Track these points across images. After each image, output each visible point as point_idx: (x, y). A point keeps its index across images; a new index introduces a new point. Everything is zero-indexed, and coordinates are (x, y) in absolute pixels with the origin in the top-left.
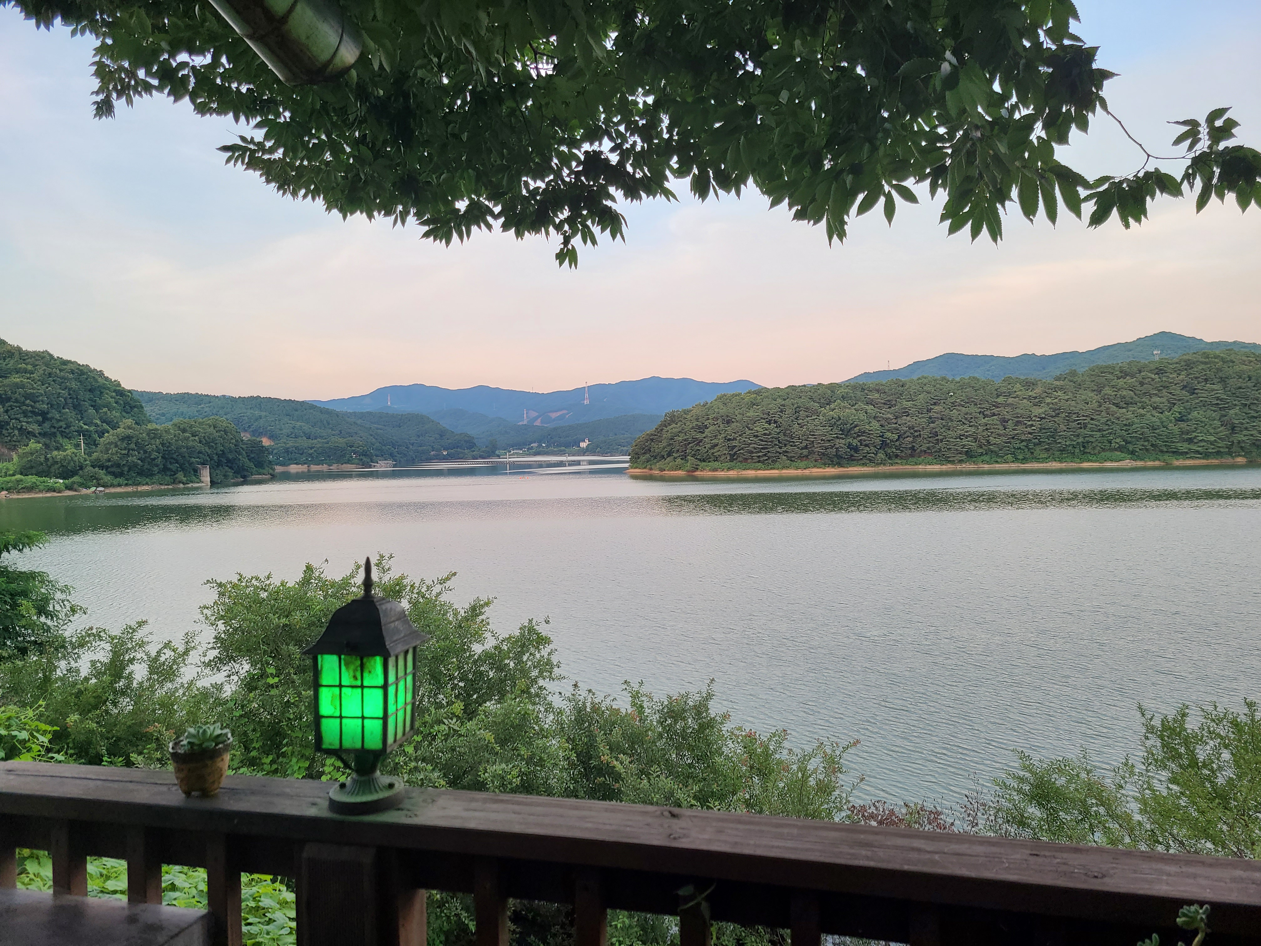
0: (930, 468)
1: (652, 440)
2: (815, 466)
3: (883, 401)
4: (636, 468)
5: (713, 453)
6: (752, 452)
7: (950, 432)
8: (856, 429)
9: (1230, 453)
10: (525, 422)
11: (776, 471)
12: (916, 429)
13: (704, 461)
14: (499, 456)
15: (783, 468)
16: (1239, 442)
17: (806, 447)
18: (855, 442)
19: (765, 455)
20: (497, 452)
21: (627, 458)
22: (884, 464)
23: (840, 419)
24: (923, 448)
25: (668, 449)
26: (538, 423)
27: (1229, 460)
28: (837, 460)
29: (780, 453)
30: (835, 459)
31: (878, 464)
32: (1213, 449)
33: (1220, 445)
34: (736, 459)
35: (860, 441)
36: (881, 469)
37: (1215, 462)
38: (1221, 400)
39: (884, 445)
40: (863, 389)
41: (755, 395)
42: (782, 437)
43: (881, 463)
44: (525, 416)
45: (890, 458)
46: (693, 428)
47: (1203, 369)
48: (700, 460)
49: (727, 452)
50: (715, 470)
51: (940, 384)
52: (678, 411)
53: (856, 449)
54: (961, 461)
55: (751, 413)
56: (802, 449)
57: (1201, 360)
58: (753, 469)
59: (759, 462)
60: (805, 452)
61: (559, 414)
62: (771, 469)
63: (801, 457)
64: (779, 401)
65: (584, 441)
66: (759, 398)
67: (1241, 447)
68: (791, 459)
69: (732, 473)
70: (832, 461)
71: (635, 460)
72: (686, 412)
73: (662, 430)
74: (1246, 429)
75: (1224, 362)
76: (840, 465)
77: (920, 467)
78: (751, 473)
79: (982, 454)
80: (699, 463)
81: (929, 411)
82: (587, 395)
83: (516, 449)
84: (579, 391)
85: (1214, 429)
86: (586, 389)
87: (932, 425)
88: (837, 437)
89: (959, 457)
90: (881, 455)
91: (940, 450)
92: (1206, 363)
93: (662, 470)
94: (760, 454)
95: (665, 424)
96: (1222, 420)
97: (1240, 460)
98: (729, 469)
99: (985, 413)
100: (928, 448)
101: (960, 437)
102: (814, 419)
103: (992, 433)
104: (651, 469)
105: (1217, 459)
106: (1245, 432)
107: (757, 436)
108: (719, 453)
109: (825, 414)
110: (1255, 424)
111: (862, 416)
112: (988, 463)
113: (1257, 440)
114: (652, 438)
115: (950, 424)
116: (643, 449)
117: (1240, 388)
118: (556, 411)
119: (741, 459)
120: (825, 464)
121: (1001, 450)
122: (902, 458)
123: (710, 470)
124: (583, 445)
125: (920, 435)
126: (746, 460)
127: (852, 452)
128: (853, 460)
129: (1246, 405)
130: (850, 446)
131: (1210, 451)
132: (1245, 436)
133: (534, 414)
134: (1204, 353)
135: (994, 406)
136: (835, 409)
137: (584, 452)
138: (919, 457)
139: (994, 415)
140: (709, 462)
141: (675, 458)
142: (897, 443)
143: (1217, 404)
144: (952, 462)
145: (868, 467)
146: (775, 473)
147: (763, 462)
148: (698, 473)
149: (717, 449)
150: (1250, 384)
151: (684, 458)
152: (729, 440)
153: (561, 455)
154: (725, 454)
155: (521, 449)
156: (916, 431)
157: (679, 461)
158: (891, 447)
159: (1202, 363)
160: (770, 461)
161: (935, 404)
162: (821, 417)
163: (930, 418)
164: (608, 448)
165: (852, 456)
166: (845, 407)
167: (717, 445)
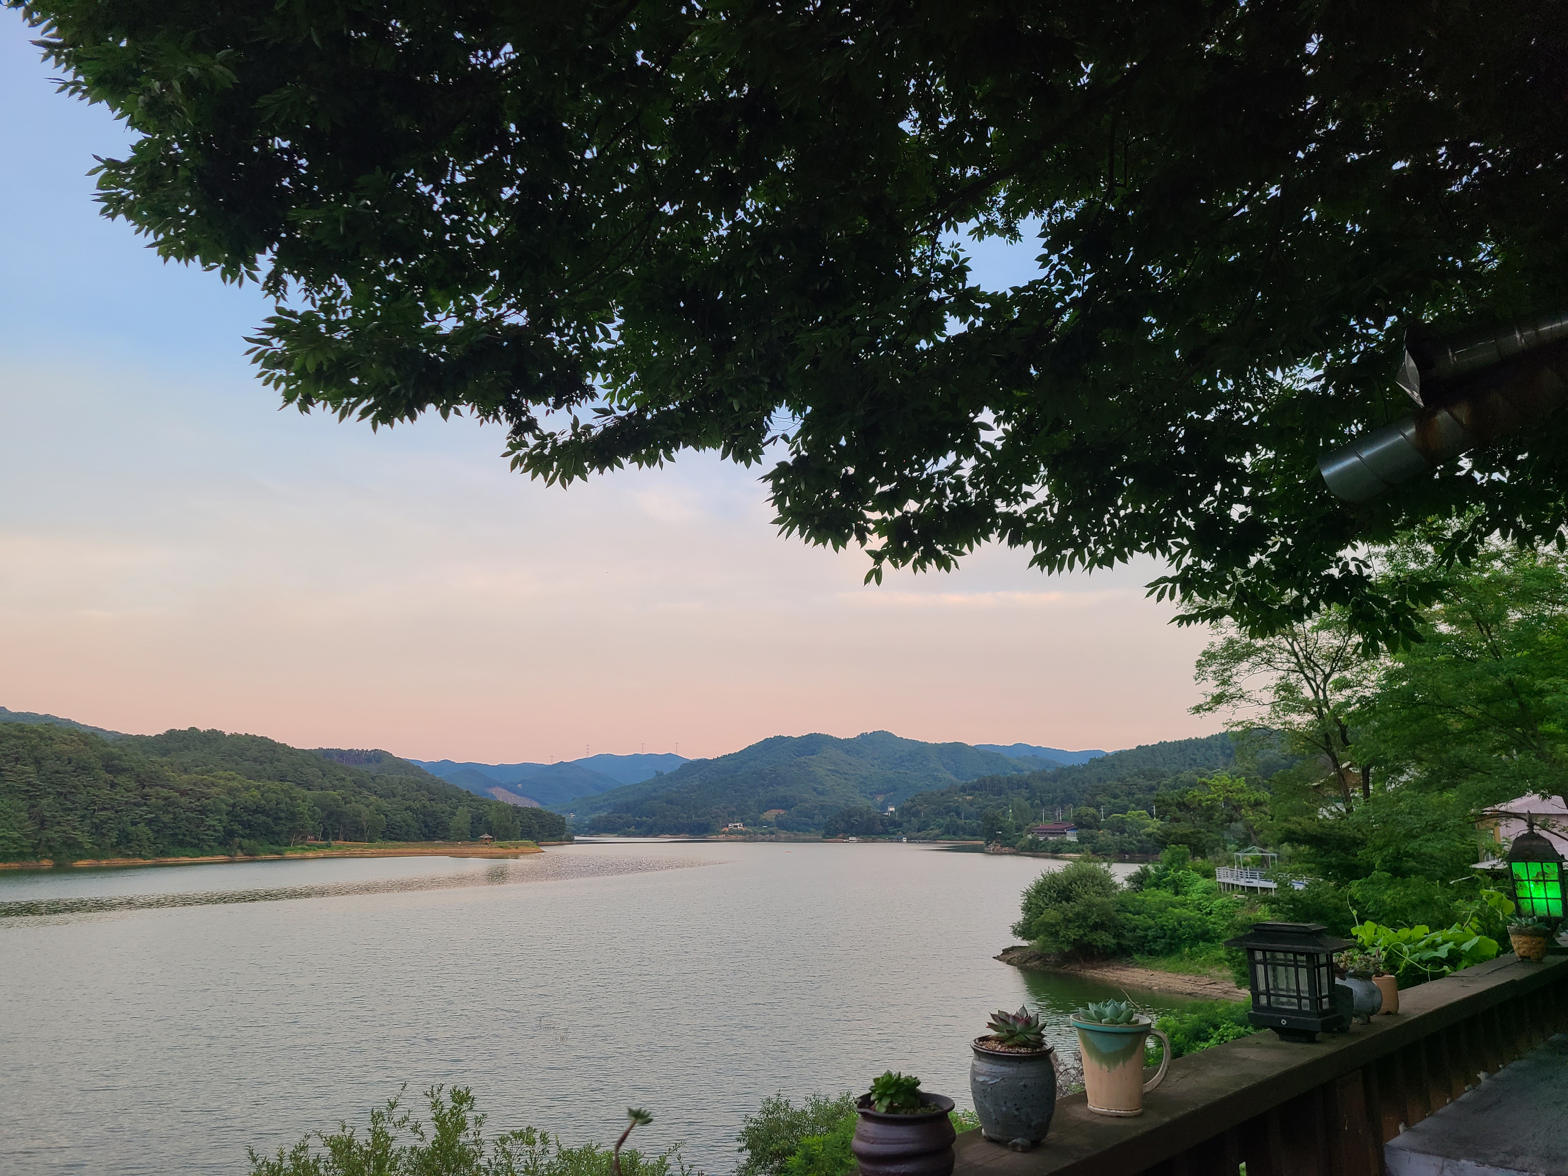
9: (34, 855)
16: (48, 840)
27: (32, 864)
32: (15, 848)
33: (24, 844)
37: (15, 865)
38: (33, 786)
47: (15, 745)
57: (14, 733)
67: (50, 847)
74: (59, 823)
75: (42, 738)
85: (20, 822)
92: (19, 738)
96: (31, 811)
97: (47, 863)
105: (17, 862)
106: (56, 828)
110: (69, 818)
113: (68, 838)
117: (57, 772)
129: (61, 794)
131: (11, 851)
132: (56, 832)
134: (19, 725)
143: (27, 791)
150: (69, 768)
159: (14, 737)
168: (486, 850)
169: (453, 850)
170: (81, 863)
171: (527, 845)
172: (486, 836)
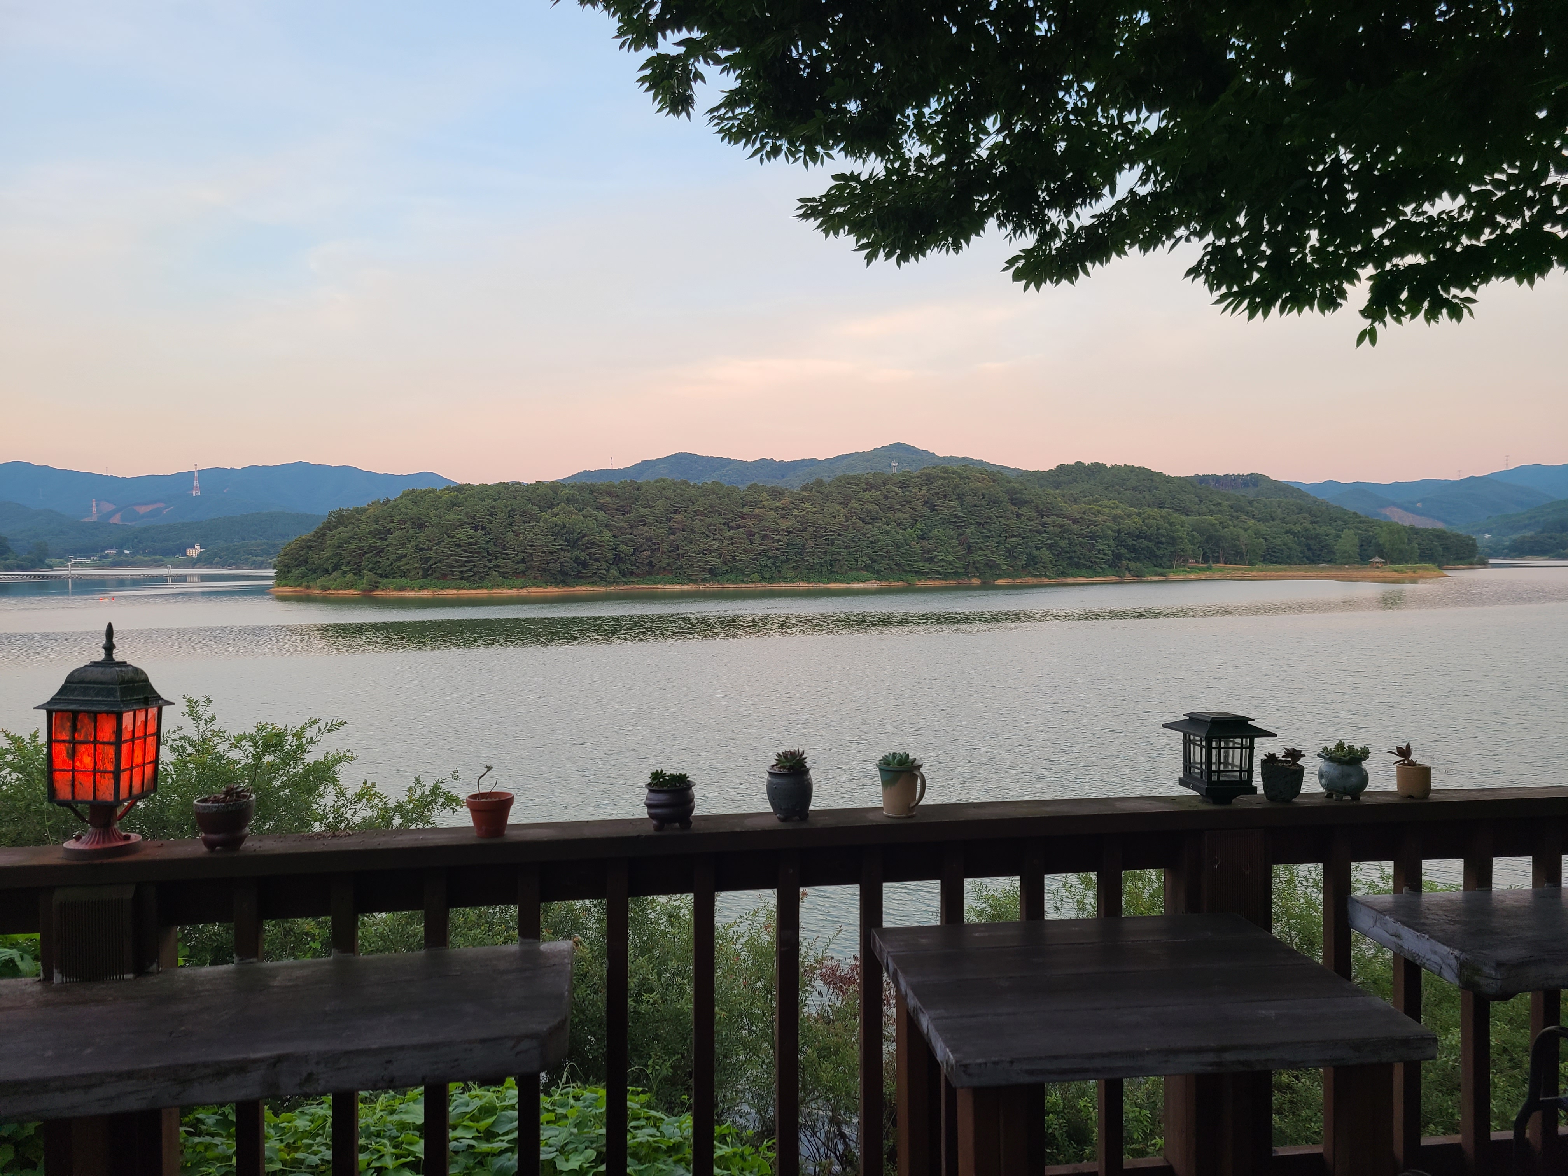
0: (670, 588)
1: (310, 548)
2: (534, 585)
3: (615, 507)
4: (286, 585)
5: (399, 567)
6: (453, 566)
7: (692, 546)
8: (585, 540)
9: (966, 574)
10: (94, 518)
11: (485, 591)
12: (654, 541)
13: (386, 577)
14: (51, 567)
15: (493, 587)
16: (974, 563)
17: (523, 561)
18: (583, 556)
19: (470, 570)
20: (48, 561)
21: (272, 572)
22: (618, 583)
23: (565, 526)
24: (663, 565)
25: (335, 560)
26: (116, 520)
27: (965, 581)
28: (562, 577)
29: (490, 568)
30: (559, 577)
31: (611, 583)
32: (951, 569)
33: (957, 565)
34: (432, 574)
35: (589, 554)
36: (614, 588)
37: (953, 583)
38: (959, 518)
39: (618, 559)
40: (592, 492)
41: (456, 493)
42: (492, 548)
43: (614, 582)
44: (94, 509)
45: (624, 576)
46: (370, 533)
47: (942, 485)
48: (381, 575)
49: (418, 565)
50: (403, 589)
51: (681, 489)
52: (348, 509)
53: (584, 564)
54: (704, 580)
55: (451, 516)
56: (518, 563)
57: (940, 475)
58: (454, 588)
59: (462, 579)
60: (522, 567)
61: (150, 508)
62: (478, 588)
63: (517, 574)
64: (488, 501)
65: (193, 547)
66: (461, 496)
67: (976, 568)
68: (504, 575)
69: (426, 593)
70: (556, 579)
71: (284, 574)
72: (360, 511)
73: (324, 535)
74: (981, 548)
75: (961, 478)
76: (565, 583)
77: (659, 586)
78: (451, 593)
79: (727, 573)
80: (379, 579)
81: (669, 520)
82: (196, 483)
83: (80, 557)
84: (184, 478)
85: (953, 548)
86: (196, 474)
87: (672, 537)
88: (562, 549)
89: (701, 576)
90: (614, 572)
91: (681, 566)
92: (945, 479)
93: (325, 588)
94: (464, 569)
95: (328, 527)
96: (959, 538)
97: (976, 581)
98: (422, 588)
99: (731, 524)
100: (668, 565)
101: (703, 552)
102: (532, 526)
103: (737, 547)
104: (308, 587)
105: (955, 580)
106: (980, 552)
107: (459, 546)
108: (407, 567)
109: (546, 520)
110: (988, 544)
111: (591, 523)
112: (733, 582)
113: (989, 560)
114: (308, 545)
115: (692, 536)
116: (296, 559)
117: (975, 506)
118: (146, 504)
119: (438, 575)
120: (546, 583)
121: (747, 568)
122: (638, 576)
123: (395, 589)
124: (192, 553)
125: (659, 548)
126: (444, 576)
127: (580, 568)
128: (582, 577)
129: (980, 524)
130: (577, 560)
131: (949, 571)
132: (979, 556)
133: (112, 507)
134: (943, 468)
135: (739, 516)
136: (558, 514)
137: (194, 563)
138: (658, 574)
139: (739, 527)
140: (394, 578)
141: (345, 573)
142: (633, 558)
143: (955, 522)
144: (695, 581)
145: (598, 586)
146: (482, 593)
147: (467, 579)
148: (377, 593)
149: (404, 561)
150: (984, 502)
151: (358, 572)
152: (422, 549)
153: (156, 567)
154: (416, 568)
155: (89, 558)
156: (654, 544)
157: (350, 576)
158: (625, 563)
159: (941, 478)
160: (477, 578)
161: (675, 512)
162: (542, 524)
163: (670, 528)
164: (232, 558)
165: (580, 572)
166: (570, 512)
167: (405, 556)
168: (1377, 573)
169: (1339, 574)
170: (1001, 582)
171: (1427, 569)
172: (1377, 559)
